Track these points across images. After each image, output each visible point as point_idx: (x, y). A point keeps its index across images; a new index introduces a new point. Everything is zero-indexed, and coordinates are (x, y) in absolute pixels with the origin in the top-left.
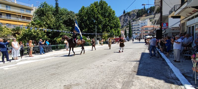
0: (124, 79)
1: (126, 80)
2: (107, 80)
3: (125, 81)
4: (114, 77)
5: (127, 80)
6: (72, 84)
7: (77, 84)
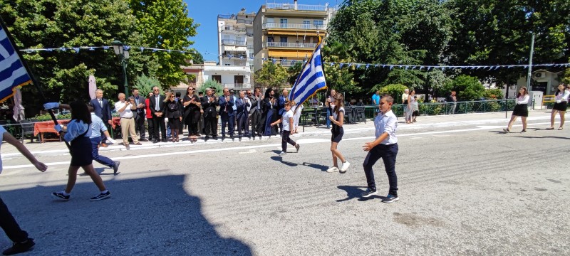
6: (419, 215)
7: (434, 222)
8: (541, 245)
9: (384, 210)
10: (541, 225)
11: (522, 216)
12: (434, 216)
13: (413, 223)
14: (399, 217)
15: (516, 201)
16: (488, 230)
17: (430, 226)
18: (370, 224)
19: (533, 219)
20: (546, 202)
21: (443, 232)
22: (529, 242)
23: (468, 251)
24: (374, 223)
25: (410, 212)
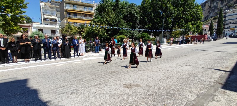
0: (200, 90)
1: (203, 91)
2: (174, 87)
3: (201, 93)
4: (185, 85)
5: (205, 92)
6: (132, 84)
7: (138, 86)
8: (169, 88)
9: (120, 83)
10: (169, 81)
11: (163, 80)
12: (138, 84)
13: (131, 87)
14: (126, 85)
15: (162, 75)
16: (154, 86)
17: (136, 87)
19: (167, 80)
20: (169, 74)
21: (141, 89)
22: (166, 88)
23: (149, 94)
24: (116, 90)
25: (129, 83)
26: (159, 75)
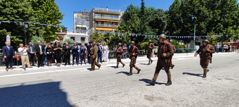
6: (155, 96)
7: (161, 99)
9: (141, 94)
10: (200, 97)
11: (193, 94)
12: (161, 96)
13: (152, 99)
14: (147, 97)
15: (191, 88)
16: (181, 101)
17: (159, 100)
18: (134, 101)
19: (198, 95)
20: (202, 88)
21: (164, 103)
22: (197, 105)
24: (136, 101)
25: (151, 95)
26: (187, 88)
